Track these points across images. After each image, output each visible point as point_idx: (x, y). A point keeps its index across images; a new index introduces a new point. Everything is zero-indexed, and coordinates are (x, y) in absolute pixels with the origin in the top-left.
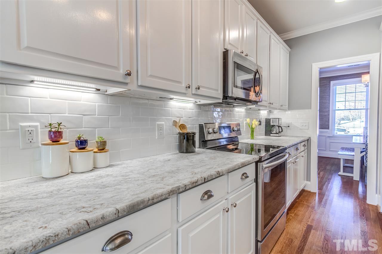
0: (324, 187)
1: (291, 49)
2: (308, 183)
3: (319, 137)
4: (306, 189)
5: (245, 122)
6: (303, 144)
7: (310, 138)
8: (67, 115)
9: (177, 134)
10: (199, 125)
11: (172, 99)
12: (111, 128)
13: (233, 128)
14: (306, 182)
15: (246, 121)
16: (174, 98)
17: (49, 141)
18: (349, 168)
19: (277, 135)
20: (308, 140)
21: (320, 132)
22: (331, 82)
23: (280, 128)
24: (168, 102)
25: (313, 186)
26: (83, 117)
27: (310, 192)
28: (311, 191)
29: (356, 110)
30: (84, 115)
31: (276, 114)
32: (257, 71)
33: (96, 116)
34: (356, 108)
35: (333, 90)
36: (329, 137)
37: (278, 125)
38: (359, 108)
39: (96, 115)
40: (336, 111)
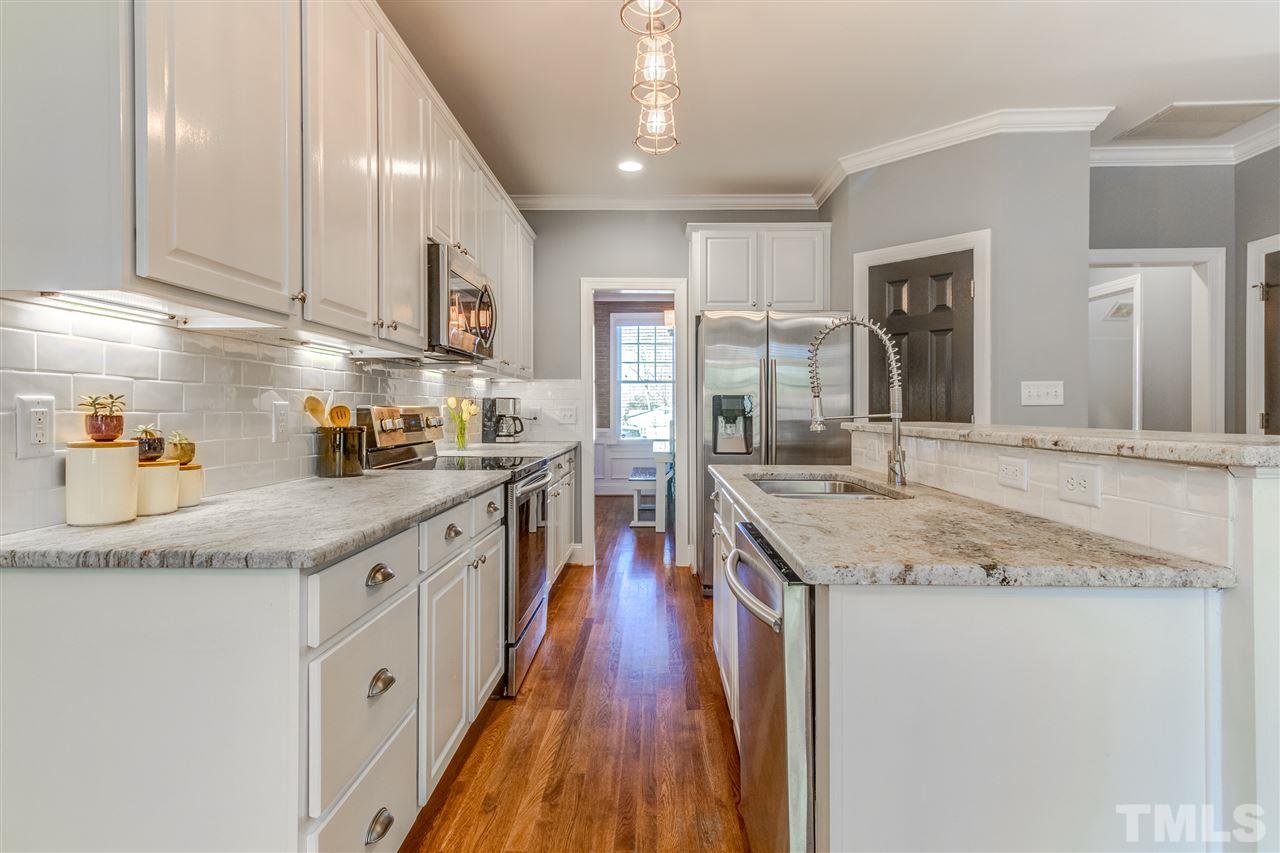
0: (607, 553)
1: (536, 233)
2: (578, 546)
3: (598, 447)
4: (573, 562)
5: (442, 407)
6: (567, 456)
7: (579, 443)
8: (103, 377)
9: (313, 433)
10: (358, 410)
11: (306, 343)
12: (186, 411)
13: (427, 420)
14: (574, 546)
15: (446, 402)
16: (312, 341)
17: (88, 439)
18: (648, 513)
19: (511, 439)
20: (576, 450)
21: (599, 435)
22: (611, 315)
23: (517, 422)
24: (298, 352)
25: (586, 554)
26: (132, 383)
27: (581, 566)
28: (584, 565)
29: (658, 384)
30: (136, 378)
31: (505, 388)
32: (486, 290)
33: (159, 381)
34: (658, 379)
35: (616, 333)
36: (610, 446)
37: (511, 413)
38: (663, 379)
39: (157, 379)
40: (623, 385)
